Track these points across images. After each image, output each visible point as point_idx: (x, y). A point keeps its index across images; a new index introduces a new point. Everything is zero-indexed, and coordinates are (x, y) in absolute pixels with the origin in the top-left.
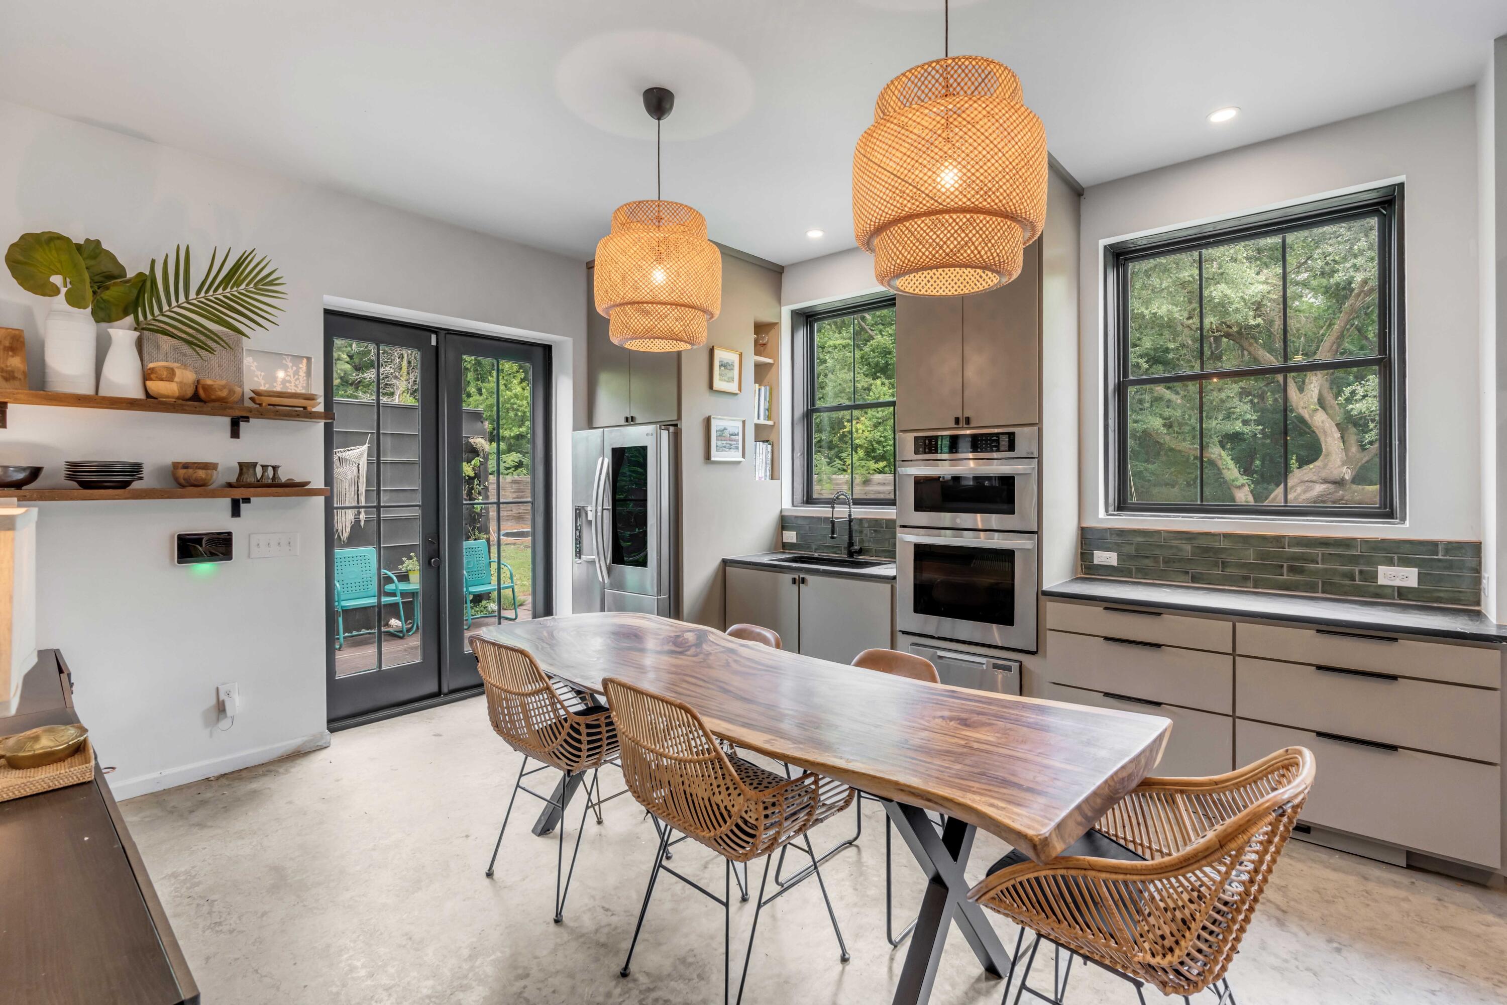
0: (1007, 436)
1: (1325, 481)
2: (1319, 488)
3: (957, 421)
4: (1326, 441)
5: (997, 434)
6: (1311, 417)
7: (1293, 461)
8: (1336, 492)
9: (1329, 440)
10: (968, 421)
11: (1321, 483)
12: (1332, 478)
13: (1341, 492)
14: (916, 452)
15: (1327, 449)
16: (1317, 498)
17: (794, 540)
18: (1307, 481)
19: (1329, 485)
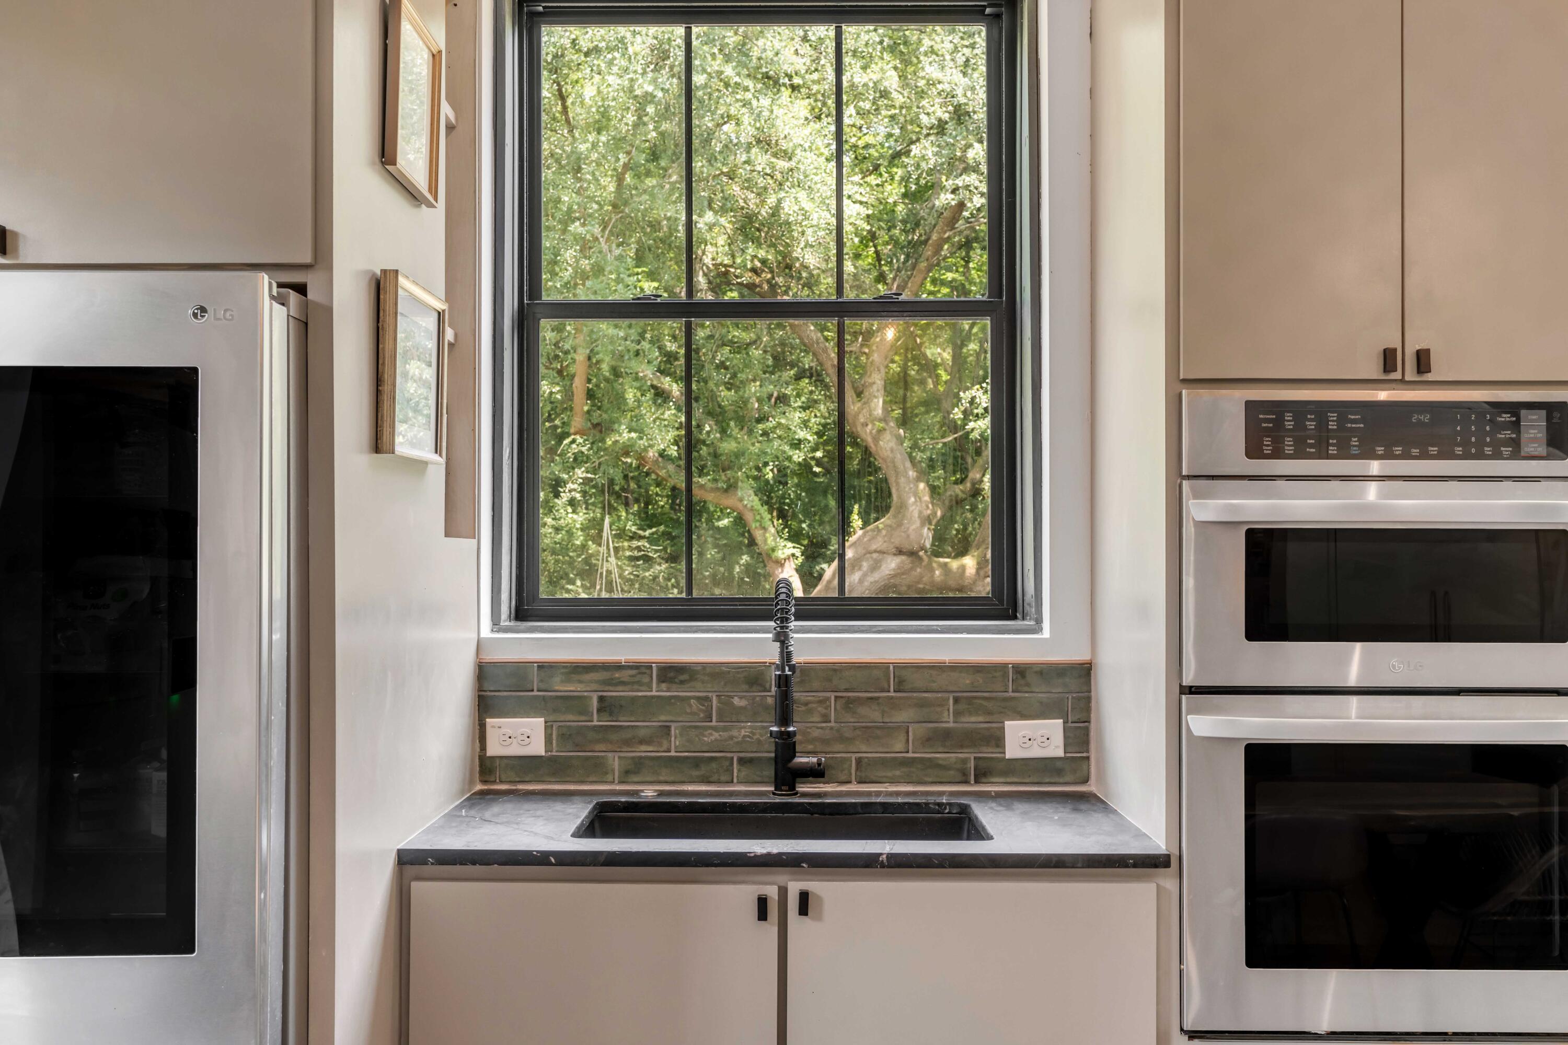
0: (1543, 413)
1: (900, 552)
2: (892, 564)
3: (1389, 359)
4: (897, 484)
5: (1514, 408)
6: (876, 440)
7: (855, 516)
8: (912, 569)
9: (902, 480)
10: (1423, 360)
11: (895, 555)
12: (906, 546)
13: (919, 570)
14: (1254, 451)
15: (899, 497)
16: (889, 579)
17: (537, 748)
18: (875, 551)
19: (903, 557)
